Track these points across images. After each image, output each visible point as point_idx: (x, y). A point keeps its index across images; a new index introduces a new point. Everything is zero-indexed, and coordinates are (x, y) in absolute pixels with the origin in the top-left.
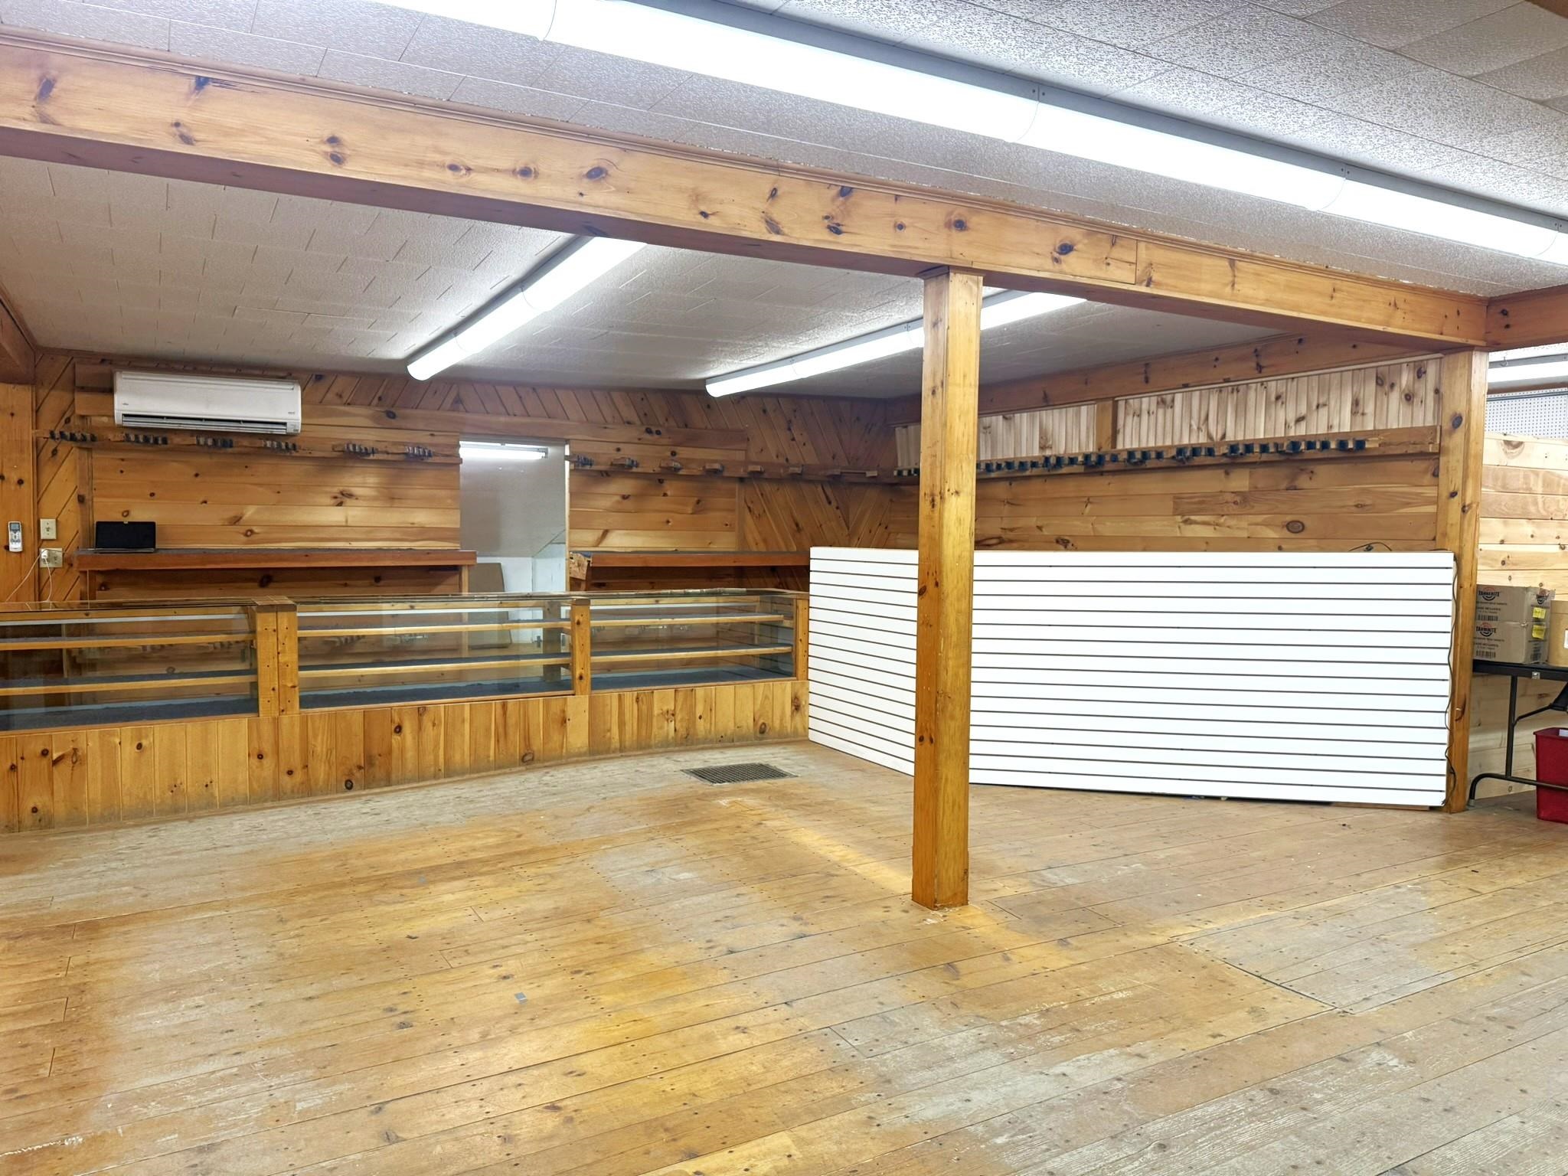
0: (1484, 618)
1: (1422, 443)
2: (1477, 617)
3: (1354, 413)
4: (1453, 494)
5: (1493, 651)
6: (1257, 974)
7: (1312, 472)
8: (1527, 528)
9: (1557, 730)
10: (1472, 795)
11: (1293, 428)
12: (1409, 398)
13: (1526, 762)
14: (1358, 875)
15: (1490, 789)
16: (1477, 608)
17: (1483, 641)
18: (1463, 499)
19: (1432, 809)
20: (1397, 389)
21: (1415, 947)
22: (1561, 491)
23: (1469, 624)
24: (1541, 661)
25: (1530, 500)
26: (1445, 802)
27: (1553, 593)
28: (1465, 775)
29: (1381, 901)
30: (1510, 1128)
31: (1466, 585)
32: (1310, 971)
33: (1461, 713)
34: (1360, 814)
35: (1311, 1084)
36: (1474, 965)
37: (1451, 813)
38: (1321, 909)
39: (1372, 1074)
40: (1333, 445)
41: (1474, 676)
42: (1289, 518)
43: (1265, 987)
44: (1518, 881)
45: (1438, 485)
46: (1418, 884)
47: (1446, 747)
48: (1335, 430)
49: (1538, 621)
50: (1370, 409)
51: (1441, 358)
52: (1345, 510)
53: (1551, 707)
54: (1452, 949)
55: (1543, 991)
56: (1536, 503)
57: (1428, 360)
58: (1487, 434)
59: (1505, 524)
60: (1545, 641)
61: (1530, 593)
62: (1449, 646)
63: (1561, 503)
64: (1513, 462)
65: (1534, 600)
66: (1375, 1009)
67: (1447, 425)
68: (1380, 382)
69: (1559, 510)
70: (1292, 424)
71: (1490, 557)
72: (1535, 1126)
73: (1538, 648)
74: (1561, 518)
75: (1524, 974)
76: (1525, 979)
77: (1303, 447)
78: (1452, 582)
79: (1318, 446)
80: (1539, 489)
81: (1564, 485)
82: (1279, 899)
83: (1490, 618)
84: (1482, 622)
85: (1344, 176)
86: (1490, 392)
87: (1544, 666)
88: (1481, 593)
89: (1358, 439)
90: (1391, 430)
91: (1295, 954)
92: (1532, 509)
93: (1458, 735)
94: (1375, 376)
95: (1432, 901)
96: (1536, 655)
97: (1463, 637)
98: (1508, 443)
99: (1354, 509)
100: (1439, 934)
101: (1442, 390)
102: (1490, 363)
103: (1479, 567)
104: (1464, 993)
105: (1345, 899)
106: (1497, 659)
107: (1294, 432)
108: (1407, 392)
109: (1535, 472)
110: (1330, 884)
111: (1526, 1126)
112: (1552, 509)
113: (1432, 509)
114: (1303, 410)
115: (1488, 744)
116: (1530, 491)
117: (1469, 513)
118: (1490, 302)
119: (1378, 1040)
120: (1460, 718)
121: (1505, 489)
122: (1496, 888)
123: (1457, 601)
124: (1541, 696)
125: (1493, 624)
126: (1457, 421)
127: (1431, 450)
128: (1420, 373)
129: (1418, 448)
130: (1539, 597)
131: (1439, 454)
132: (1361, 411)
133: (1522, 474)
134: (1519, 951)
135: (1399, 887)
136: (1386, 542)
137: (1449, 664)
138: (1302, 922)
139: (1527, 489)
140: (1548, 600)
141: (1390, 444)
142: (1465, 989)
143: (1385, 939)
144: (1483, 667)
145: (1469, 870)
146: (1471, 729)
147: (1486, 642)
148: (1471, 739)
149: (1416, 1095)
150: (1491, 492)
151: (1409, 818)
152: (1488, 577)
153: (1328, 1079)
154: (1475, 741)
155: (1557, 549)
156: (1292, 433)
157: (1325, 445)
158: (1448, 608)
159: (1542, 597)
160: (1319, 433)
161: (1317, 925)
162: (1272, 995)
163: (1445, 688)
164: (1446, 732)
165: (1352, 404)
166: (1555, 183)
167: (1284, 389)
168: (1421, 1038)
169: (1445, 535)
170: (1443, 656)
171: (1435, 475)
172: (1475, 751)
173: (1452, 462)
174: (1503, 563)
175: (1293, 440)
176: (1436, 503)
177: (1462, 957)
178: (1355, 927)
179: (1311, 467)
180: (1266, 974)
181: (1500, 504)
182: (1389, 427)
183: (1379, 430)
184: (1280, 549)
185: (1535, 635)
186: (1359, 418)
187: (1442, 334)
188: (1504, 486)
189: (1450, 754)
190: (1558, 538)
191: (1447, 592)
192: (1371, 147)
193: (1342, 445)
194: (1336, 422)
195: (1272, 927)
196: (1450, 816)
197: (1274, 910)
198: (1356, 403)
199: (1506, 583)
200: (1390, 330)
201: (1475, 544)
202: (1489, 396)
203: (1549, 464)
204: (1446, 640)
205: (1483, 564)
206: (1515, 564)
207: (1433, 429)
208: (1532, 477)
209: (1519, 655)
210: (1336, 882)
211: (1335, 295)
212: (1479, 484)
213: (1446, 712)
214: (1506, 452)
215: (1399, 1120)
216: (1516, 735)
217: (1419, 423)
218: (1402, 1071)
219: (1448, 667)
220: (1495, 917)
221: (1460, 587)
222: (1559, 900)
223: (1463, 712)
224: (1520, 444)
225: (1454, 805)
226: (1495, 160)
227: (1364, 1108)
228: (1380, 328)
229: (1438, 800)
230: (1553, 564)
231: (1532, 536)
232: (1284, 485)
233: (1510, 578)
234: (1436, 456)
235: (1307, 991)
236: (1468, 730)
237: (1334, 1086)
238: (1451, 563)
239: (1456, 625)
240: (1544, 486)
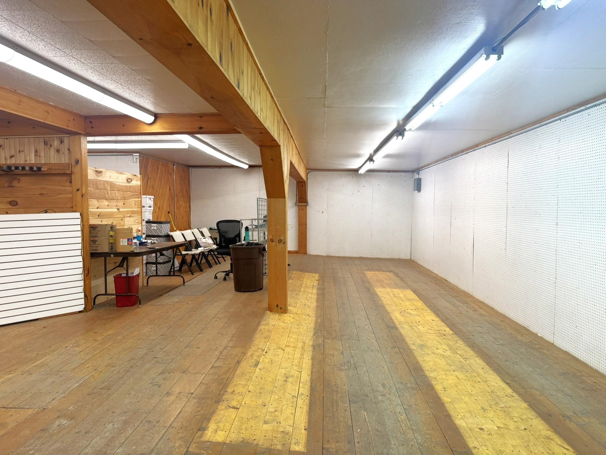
0: (93, 237)
1: (64, 170)
2: (90, 237)
3: (36, 156)
4: (78, 190)
5: (97, 249)
6: (3, 407)
7: (19, 180)
8: (106, 203)
9: (121, 274)
10: (94, 304)
11: (9, 160)
12: (58, 151)
13: (112, 288)
14: (50, 347)
15: (101, 300)
16: (90, 233)
17: (93, 245)
18: (82, 192)
19: (80, 312)
20: (53, 147)
21: (73, 370)
22: (116, 190)
23: (88, 240)
24: (113, 250)
25: (106, 192)
26: (85, 308)
27: (116, 226)
28: (91, 296)
29: (60, 355)
30: (109, 429)
31: (85, 225)
32: (29, 396)
33: (87, 273)
34: (51, 321)
35: (28, 448)
36: (96, 369)
37: (87, 312)
38: (33, 367)
39: (56, 432)
40: (27, 168)
41: (91, 259)
42: (10, 200)
43: (7, 411)
44: (111, 332)
45: (72, 186)
46: (74, 344)
47: (83, 287)
48: (28, 162)
49: (111, 236)
50: (42, 154)
51: (69, 137)
52: (35, 196)
53: (118, 266)
54: (87, 366)
55: (119, 371)
56: (108, 194)
57: (64, 137)
58: (88, 167)
59: (98, 201)
60: (114, 243)
61: (108, 226)
62: (81, 248)
63: (116, 194)
64: (99, 178)
65: (110, 229)
66: (57, 402)
67: (74, 163)
68: (46, 143)
69: (116, 196)
70: (8, 158)
71: (93, 214)
72: (118, 424)
73: (112, 245)
74: (117, 199)
75: (113, 367)
76: (113, 369)
77: (13, 168)
78: (80, 224)
79: (20, 168)
80: (109, 189)
81: (117, 187)
82: (14, 368)
83: (95, 237)
84: (92, 238)
85: (14, 50)
86: (88, 152)
87: (115, 252)
88: (92, 227)
89: (38, 166)
90: (51, 163)
91: (21, 391)
92: (107, 196)
93: (87, 282)
94: (43, 141)
95: (80, 349)
96: (112, 248)
97: (86, 244)
98: (97, 171)
99: (39, 195)
100: (83, 361)
101: (71, 149)
102: (88, 141)
103: (90, 218)
104: (92, 382)
105: (45, 359)
106: (99, 251)
107: (9, 162)
108: (57, 149)
109: (107, 182)
110: (38, 354)
111: (114, 426)
112: (114, 196)
113: (70, 195)
114: (13, 153)
115: (98, 284)
116: (106, 189)
117: (84, 197)
118: (86, 118)
119: (58, 415)
120: (87, 275)
121: (97, 188)
122: (103, 337)
123: (82, 231)
124: (115, 263)
125: (96, 239)
126: (77, 162)
127: (68, 173)
128: (62, 142)
129: (63, 172)
130: (111, 227)
131: (71, 174)
132: (39, 155)
133: (102, 183)
134: (111, 359)
135: (67, 347)
136: (54, 209)
137: (82, 255)
138: (25, 375)
139: (105, 188)
140: (114, 229)
141: (52, 169)
142: (93, 380)
143: (62, 371)
144: (94, 255)
145: (94, 332)
146: (92, 279)
147: (94, 245)
148: (92, 282)
149: (74, 432)
150: (92, 189)
151: (71, 317)
152: (93, 221)
153: (36, 442)
154: (94, 283)
155: (116, 210)
156: (9, 163)
157: (23, 168)
158: (79, 234)
159: (112, 227)
160: (21, 163)
161: (32, 374)
162: (10, 414)
163: (81, 265)
164: (83, 281)
165: (35, 152)
166: (101, 75)
167: (3, 143)
168: (76, 407)
169: (76, 206)
170: (79, 253)
171: (71, 182)
172: (94, 287)
173: (76, 178)
174: (99, 216)
175: (8, 165)
176: (72, 193)
177: (91, 368)
178: (48, 370)
179: (18, 178)
180: (7, 405)
181: (96, 194)
182: (51, 162)
183: (47, 163)
184: (7, 213)
185: (111, 241)
186: (38, 157)
187: (68, 127)
188: (96, 187)
189: (85, 290)
190: (116, 206)
191: (79, 228)
192: (25, 40)
193: (31, 168)
194: (28, 159)
195: (10, 382)
196: (87, 313)
197: (11, 374)
198: (36, 151)
199: (100, 223)
200: (46, 122)
201: (88, 209)
202: (89, 154)
203: (111, 180)
204: (80, 246)
205: (91, 216)
206: (103, 216)
207: (68, 164)
208: (106, 184)
209: (106, 249)
210: (40, 353)
211: (20, 103)
212: (87, 186)
213: (82, 274)
214: (96, 175)
215: (67, 446)
216: (107, 278)
217: (63, 161)
218: (68, 424)
219: (81, 256)
220: (103, 348)
221: (83, 225)
222: (124, 335)
223: (88, 273)
224: (101, 172)
225: (88, 309)
226: (78, 60)
227: (52, 448)
228: (42, 121)
229: (81, 308)
230: (115, 216)
231: (108, 206)
232: (7, 185)
233: (101, 221)
234: (70, 175)
235: (27, 406)
236: (91, 279)
237: (39, 444)
238: (79, 216)
239: (83, 240)
240: (110, 187)
